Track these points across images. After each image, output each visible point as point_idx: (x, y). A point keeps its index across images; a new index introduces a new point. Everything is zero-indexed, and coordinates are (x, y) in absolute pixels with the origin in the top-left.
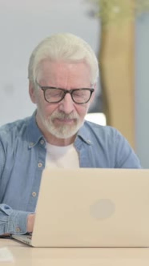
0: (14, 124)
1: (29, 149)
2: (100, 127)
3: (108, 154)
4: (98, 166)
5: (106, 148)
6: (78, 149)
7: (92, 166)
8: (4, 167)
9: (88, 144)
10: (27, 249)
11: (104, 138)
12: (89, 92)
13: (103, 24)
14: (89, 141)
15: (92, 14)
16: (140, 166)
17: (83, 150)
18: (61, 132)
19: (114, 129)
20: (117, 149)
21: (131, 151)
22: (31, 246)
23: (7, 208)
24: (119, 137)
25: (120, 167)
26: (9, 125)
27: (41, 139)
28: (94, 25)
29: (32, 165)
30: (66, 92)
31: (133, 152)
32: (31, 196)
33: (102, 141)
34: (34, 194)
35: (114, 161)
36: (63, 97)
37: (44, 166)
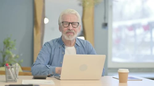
0: (55, 40)
1: (60, 48)
2: (83, 40)
3: (85, 49)
4: (82, 54)
5: (85, 48)
6: (76, 47)
7: (80, 54)
8: (51, 54)
9: (79, 46)
10: (59, 80)
11: (84, 44)
12: (77, 23)
13: (84, 8)
14: (79, 45)
15: (80, 5)
16: (96, 53)
17: (77, 48)
18: (68, 37)
19: (87, 41)
20: (88, 48)
21: (93, 49)
22: (60, 80)
23: (49, 66)
24: (89, 44)
25: (89, 54)
26: (53, 40)
27: (63, 45)
28: (81, 8)
29: (61, 53)
30: (70, 23)
31: (94, 49)
32: (60, 63)
33: (83, 45)
34: (61, 62)
35: (87, 51)
36: (69, 25)
37: (64, 53)
